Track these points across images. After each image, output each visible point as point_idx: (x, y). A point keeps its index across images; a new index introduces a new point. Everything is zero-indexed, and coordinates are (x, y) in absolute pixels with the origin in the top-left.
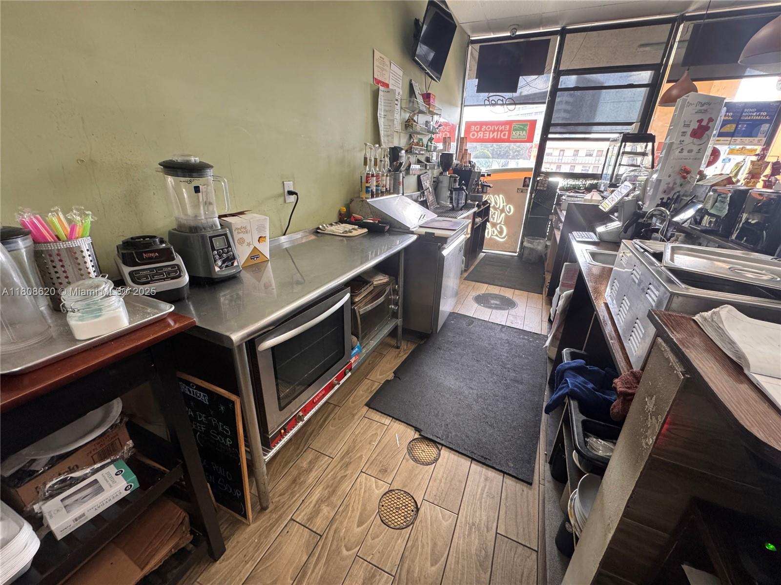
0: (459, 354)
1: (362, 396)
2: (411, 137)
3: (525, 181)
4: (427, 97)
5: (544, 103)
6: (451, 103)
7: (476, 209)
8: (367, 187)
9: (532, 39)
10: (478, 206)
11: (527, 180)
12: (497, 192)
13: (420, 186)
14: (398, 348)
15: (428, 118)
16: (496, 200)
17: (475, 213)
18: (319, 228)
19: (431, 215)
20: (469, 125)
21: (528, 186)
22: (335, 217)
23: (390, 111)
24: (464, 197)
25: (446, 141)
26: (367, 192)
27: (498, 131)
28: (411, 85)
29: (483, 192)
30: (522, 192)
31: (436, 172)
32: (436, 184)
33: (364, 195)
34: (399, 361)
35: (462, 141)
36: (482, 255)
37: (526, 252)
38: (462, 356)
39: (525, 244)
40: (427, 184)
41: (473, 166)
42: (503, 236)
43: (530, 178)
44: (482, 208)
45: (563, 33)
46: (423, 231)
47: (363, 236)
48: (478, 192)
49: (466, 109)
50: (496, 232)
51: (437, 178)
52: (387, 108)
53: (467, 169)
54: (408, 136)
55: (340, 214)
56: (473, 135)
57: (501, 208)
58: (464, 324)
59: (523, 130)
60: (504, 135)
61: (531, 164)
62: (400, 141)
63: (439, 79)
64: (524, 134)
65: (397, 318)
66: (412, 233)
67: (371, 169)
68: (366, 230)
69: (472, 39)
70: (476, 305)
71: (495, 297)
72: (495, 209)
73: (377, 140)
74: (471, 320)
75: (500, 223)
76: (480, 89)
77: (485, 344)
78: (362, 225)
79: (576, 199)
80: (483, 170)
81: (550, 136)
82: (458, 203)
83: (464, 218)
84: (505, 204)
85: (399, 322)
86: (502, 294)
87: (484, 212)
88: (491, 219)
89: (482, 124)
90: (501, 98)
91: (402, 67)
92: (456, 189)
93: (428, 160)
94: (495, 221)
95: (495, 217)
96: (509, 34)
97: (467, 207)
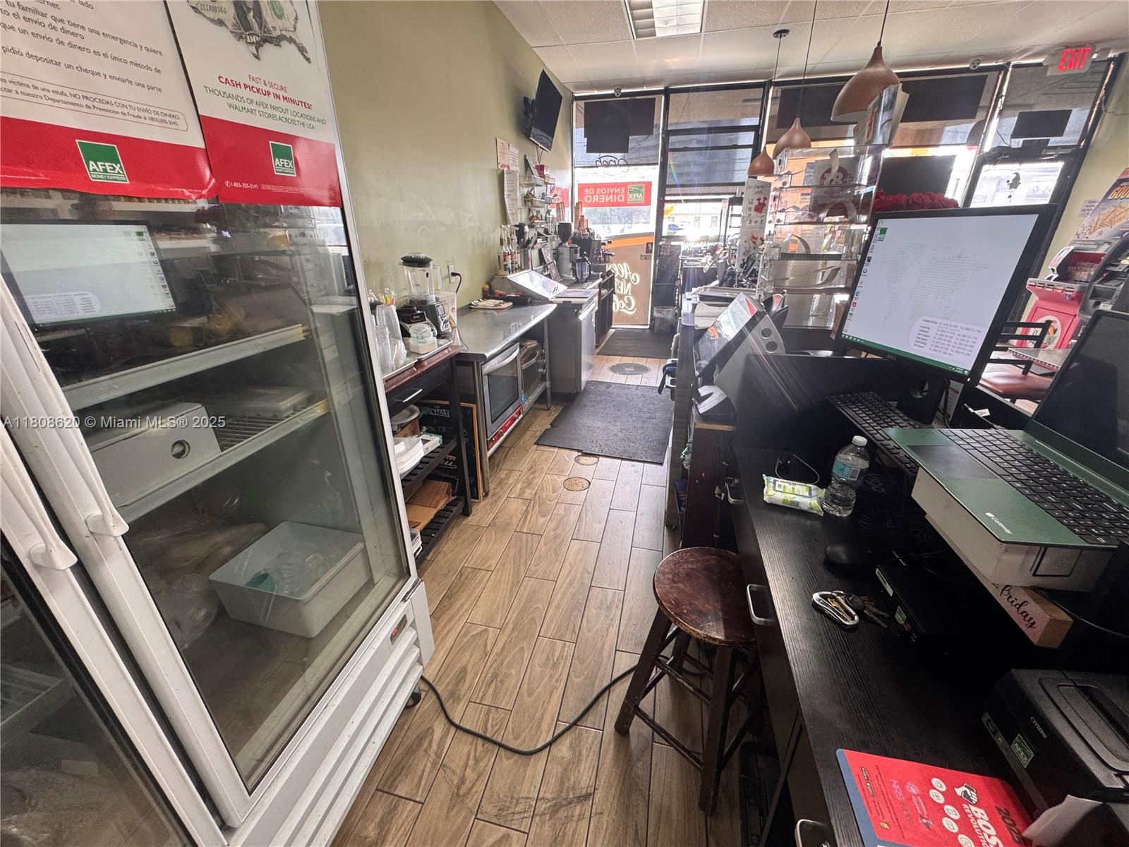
0: (602, 408)
1: (529, 440)
2: (530, 210)
3: (647, 247)
4: (541, 169)
5: (657, 164)
6: (562, 167)
7: (600, 280)
8: (506, 265)
9: (637, 98)
10: (603, 277)
11: (650, 245)
12: (620, 261)
13: (542, 260)
14: (549, 409)
15: (543, 189)
16: (620, 269)
17: (600, 284)
18: (471, 304)
19: (562, 288)
20: (582, 187)
21: (651, 252)
22: (480, 294)
23: (513, 191)
24: (587, 268)
25: (560, 208)
26: (505, 269)
27: (614, 193)
28: (526, 161)
29: (605, 262)
30: (646, 258)
31: (555, 244)
32: (557, 255)
33: (502, 272)
34: (553, 418)
35: (577, 208)
36: (612, 331)
37: (657, 323)
38: (605, 409)
39: (655, 314)
40: (548, 257)
41: (592, 234)
42: (632, 308)
43: (652, 244)
44: (607, 278)
45: (667, 92)
46: (561, 300)
47: (510, 308)
48: (600, 262)
49: (576, 171)
50: (624, 305)
51: (556, 249)
52: (511, 188)
53: (586, 237)
54: (527, 210)
55: (484, 291)
56: (588, 199)
57: (626, 277)
58: (603, 388)
59: (639, 192)
60: (621, 198)
61: (652, 228)
62: (522, 217)
63: (549, 148)
64: (640, 197)
65: (545, 381)
66: (552, 302)
67: (506, 249)
68: (511, 304)
69: (576, 95)
70: (612, 373)
71: (629, 365)
72: (619, 278)
73: (505, 220)
74: (609, 385)
75: (627, 294)
76: (591, 148)
77: (624, 399)
78: (507, 300)
79: (696, 263)
80: (603, 239)
81: (667, 198)
82: (582, 276)
83: (592, 288)
84: (630, 273)
85: (548, 384)
86: (635, 362)
87: (609, 284)
88: (617, 291)
89: (596, 186)
90: (613, 159)
91: (518, 146)
92: (578, 261)
93: (546, 231)
94: (622, 292)
95: (622, 288)
96: (612, 92)
97: (591, 278)
